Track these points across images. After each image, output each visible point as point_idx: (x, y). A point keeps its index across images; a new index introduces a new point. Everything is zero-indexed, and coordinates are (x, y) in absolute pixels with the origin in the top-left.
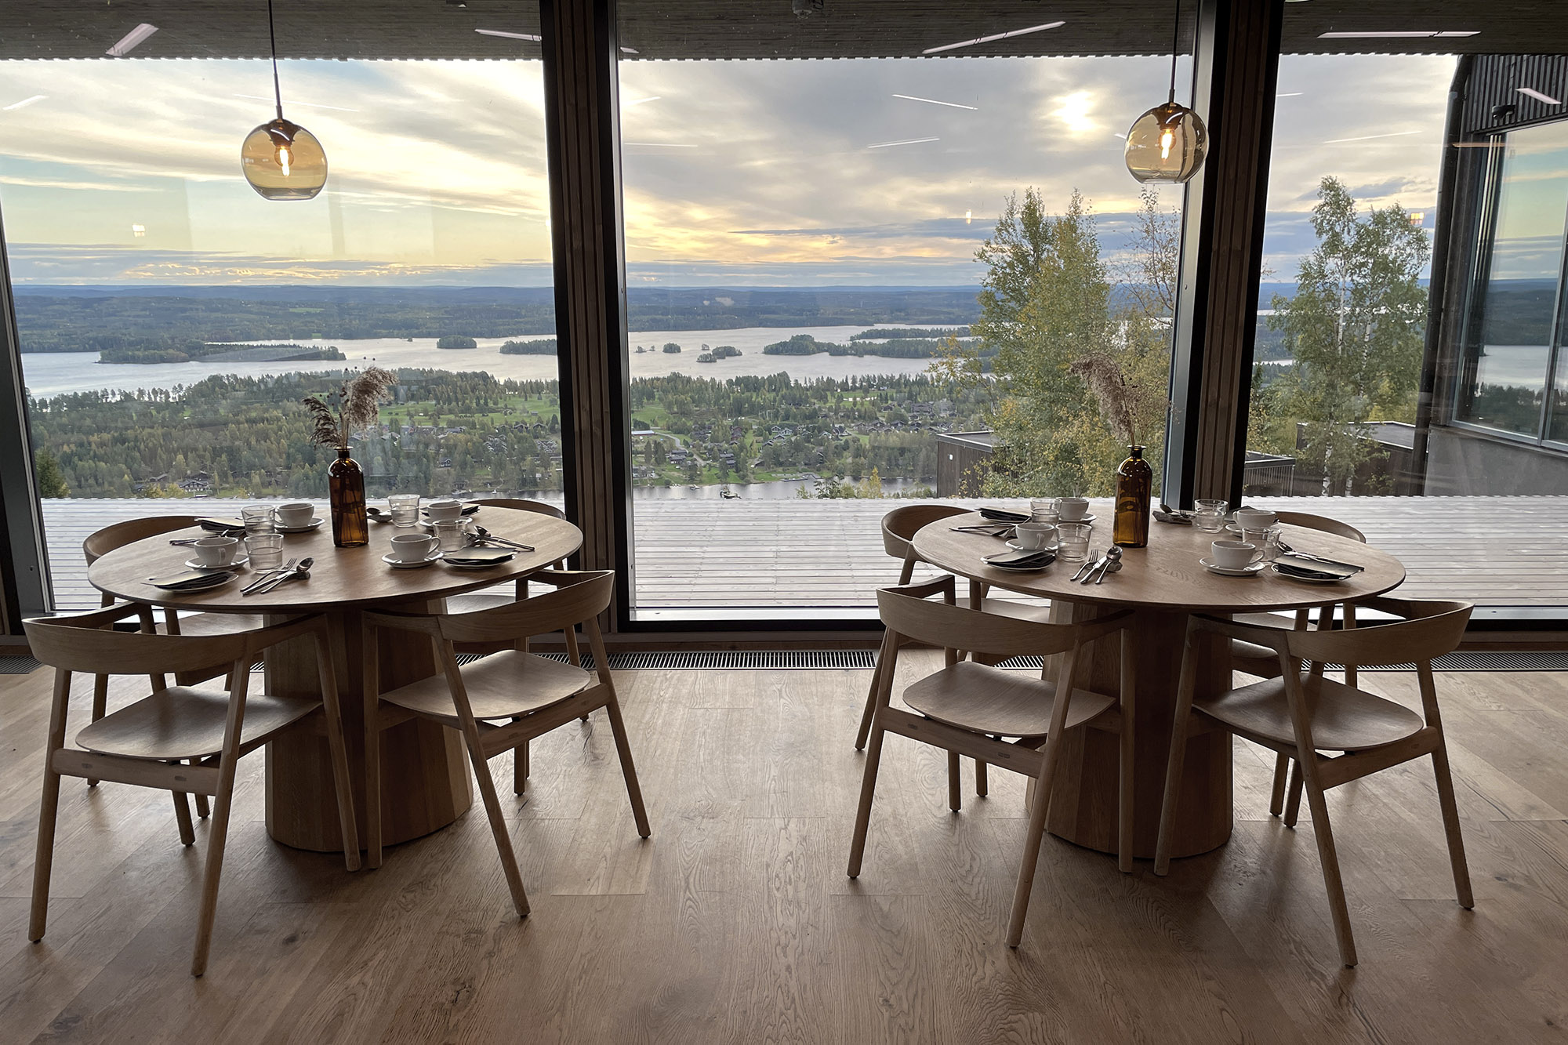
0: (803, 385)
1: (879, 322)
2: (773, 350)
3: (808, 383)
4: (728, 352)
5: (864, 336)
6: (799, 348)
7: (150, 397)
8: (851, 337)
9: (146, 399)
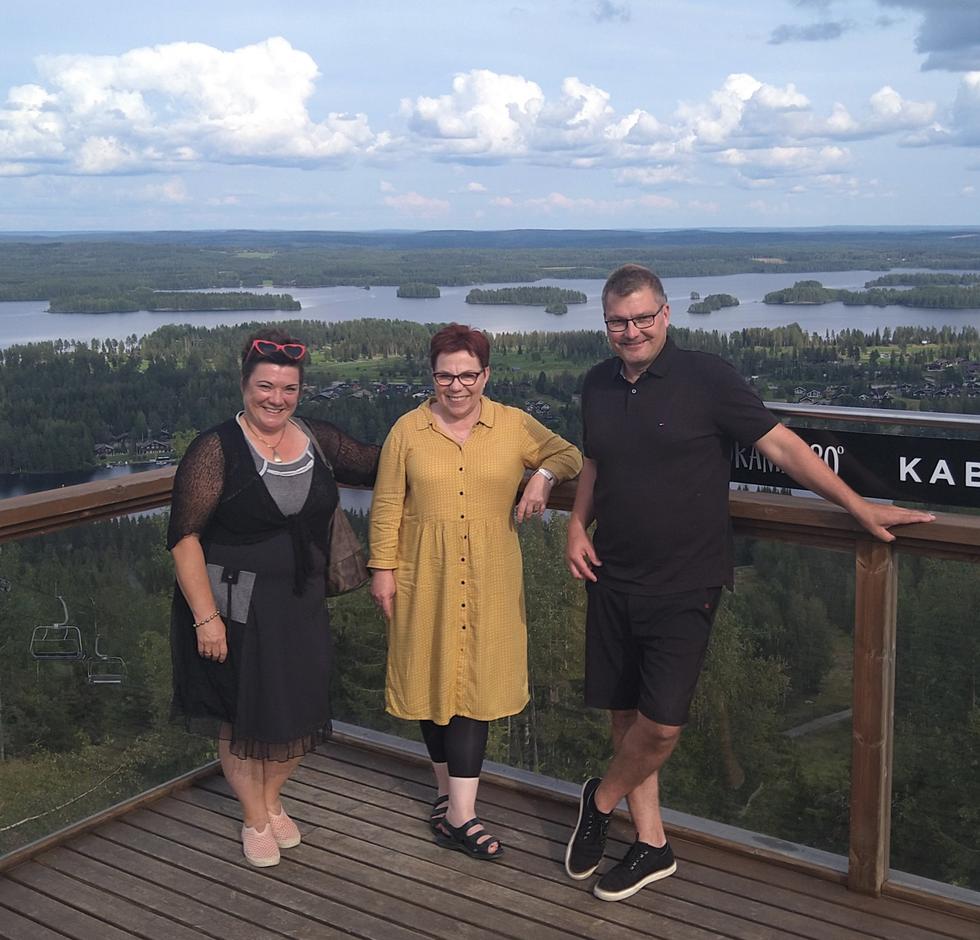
0: (824, 339)
1: (897, 265)
2: (777, 299)
3: (830, 335)
4: (724, 302)
5: (880, 282)
6: (808, 296)
7: (104, 349)
8: (867, 284)
9: (100, 351)
